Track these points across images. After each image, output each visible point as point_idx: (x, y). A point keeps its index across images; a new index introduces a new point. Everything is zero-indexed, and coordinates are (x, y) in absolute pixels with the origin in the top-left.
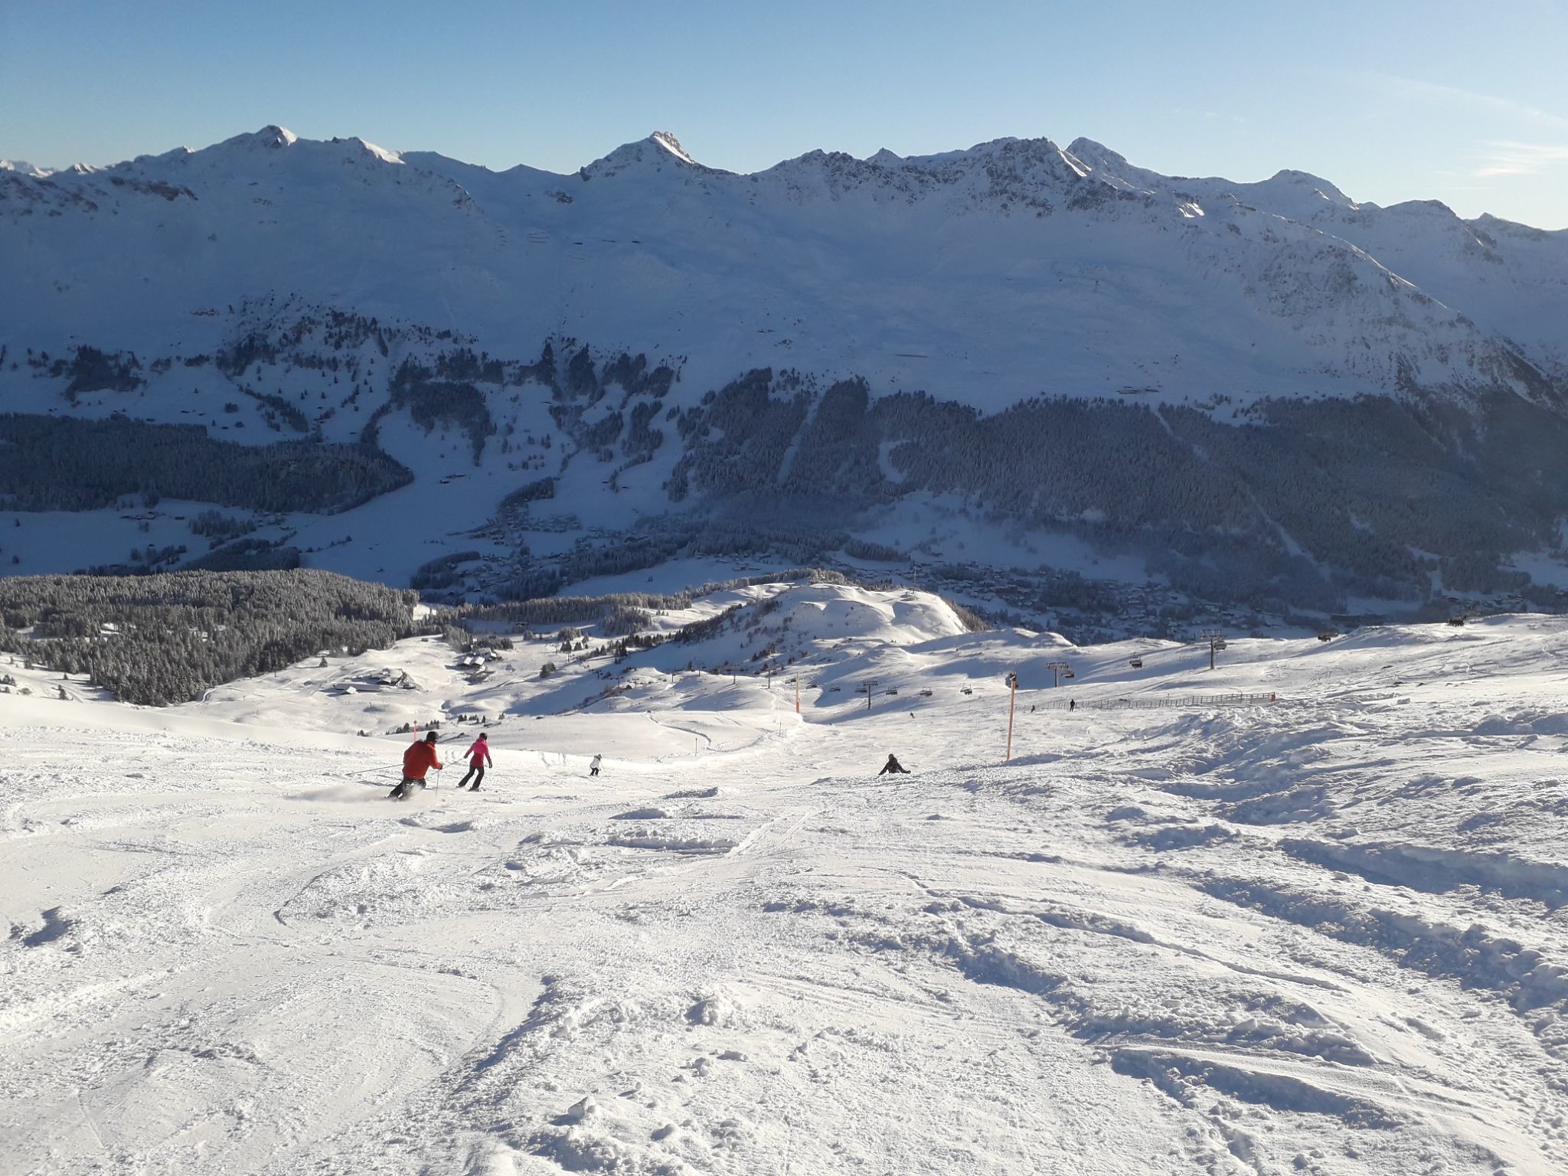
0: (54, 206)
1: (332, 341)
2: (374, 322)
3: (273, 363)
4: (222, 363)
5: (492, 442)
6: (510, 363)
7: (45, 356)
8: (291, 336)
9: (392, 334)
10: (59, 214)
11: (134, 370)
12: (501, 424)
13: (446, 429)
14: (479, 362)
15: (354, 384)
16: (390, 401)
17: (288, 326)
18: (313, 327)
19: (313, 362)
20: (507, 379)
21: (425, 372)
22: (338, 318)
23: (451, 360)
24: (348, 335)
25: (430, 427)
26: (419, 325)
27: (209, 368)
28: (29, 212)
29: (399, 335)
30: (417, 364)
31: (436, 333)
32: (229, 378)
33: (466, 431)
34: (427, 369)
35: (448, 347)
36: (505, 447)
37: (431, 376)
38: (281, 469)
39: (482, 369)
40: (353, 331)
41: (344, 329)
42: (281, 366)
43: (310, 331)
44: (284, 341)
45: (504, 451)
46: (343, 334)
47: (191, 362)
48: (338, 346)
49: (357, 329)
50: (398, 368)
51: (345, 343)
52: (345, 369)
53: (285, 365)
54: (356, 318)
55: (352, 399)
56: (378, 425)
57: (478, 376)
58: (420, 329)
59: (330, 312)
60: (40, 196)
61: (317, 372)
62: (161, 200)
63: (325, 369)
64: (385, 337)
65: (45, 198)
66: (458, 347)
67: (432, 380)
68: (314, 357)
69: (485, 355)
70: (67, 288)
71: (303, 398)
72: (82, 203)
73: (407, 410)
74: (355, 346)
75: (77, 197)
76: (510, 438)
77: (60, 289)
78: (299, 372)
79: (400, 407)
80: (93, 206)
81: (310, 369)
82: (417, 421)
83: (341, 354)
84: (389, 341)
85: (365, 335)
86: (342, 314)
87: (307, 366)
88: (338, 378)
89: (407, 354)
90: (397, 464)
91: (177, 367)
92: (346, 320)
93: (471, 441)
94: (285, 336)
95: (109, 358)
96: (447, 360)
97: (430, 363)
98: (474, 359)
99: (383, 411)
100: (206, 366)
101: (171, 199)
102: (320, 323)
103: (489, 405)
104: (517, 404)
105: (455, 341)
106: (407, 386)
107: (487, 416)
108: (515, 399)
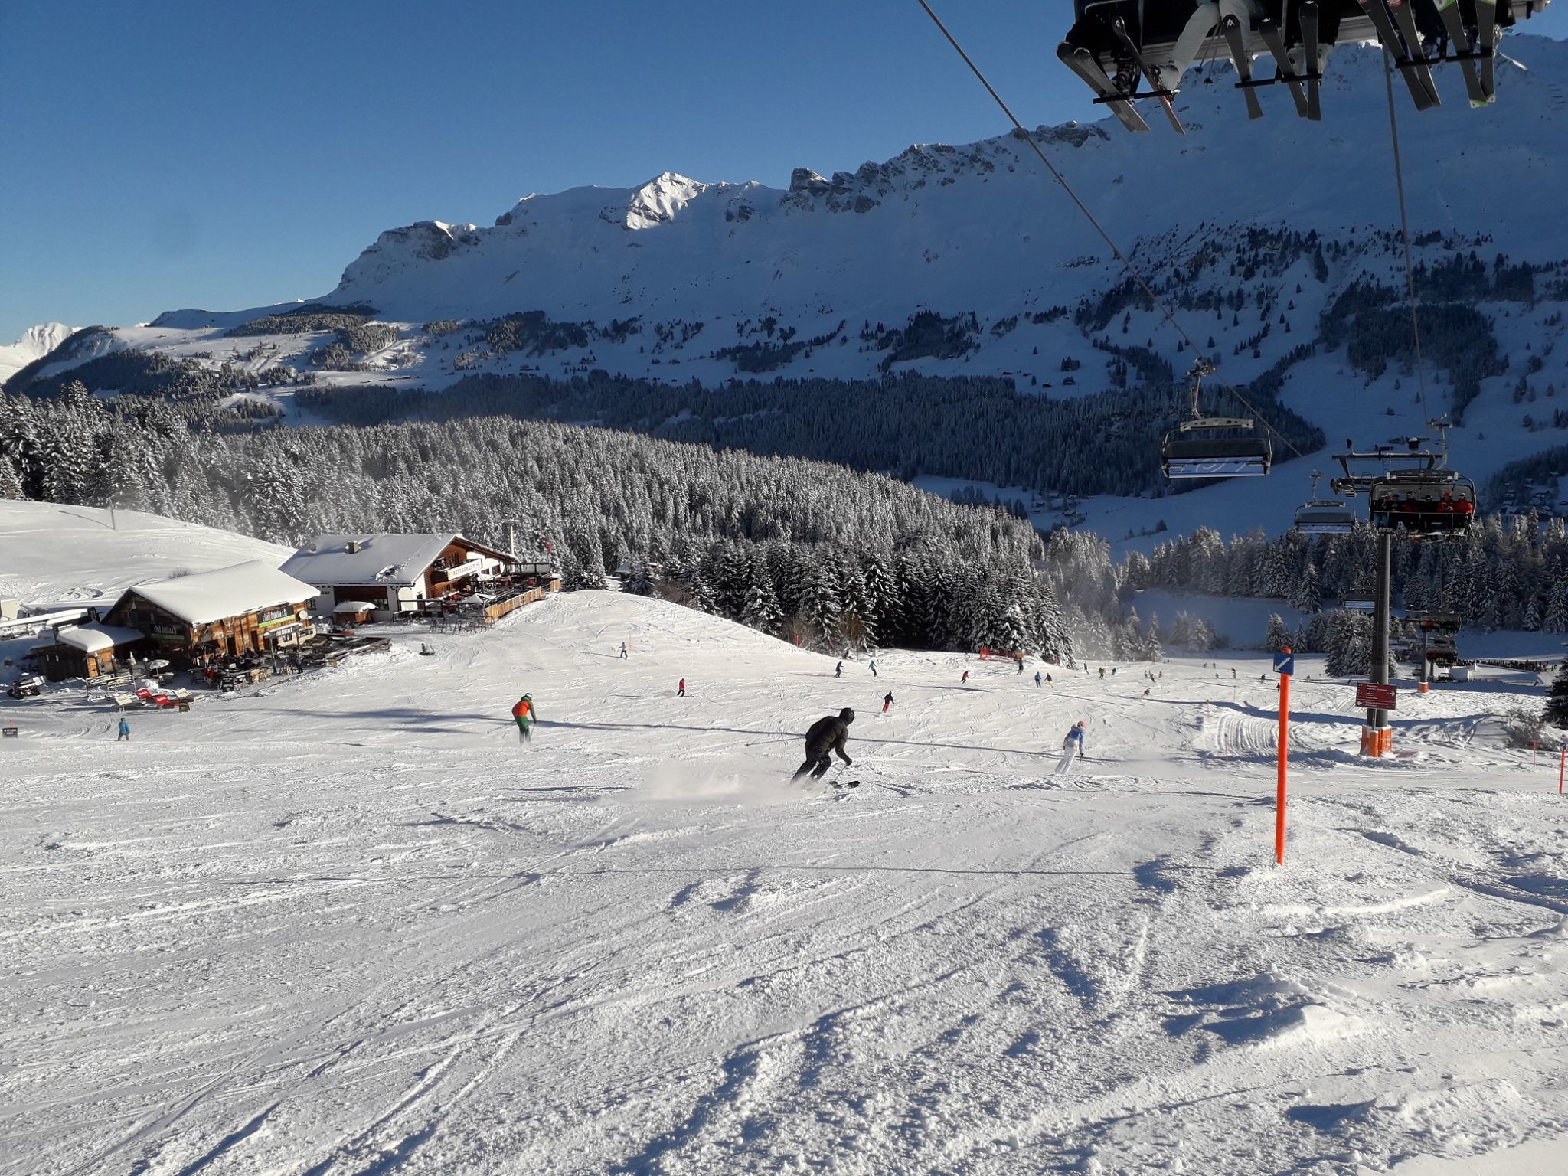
0: (948, 173)
1: (1242, 269)
2: (1313, 235)
3: (1149, 308)
4: (1082, 317)
5: (1493, 387)
6: (1549, 267)
7: (880, 327)
8: (1184, 271)
9: (1338, 250)
10: (952, 181)
11: (971, 334)
12: (1519, 358)
13: (1408, 371)
14: (1490, 272)
15: (1263, 324)
16: (1315, 342)
17: (1183, 260)
18: (1218, 255)
19: (1210, 301)
20: (1540, 291)
21: (1388, 294)
22: (1256, 237)
23: (1435, 272)
24: (1268, 259)
25: (1378, 371)
26: (1385, 229)
27: (1065, 324)
28: (921, 184)
29: (1350, 251)
30: (1373, 284)
31: (1413, 238)
32: (1086, 334)
33: (1444, 374)
34: (1390, 289)
35: (1433, 256)
36: (1522, 393)
37: (1393, 300)
38: (1099, 431)
39: (1492, 282)
40: (1277, 254)
41: (1262, 252)
42: (1158, 313)
43: (1213, 262)
44: (1174, 280)
45: (1517, 400)
46: (1260, 257)
47: (1040, 318)
48: (1249, 274)
49: (1285, 248)
50: (1339, 294)
51: (1259, 272)
52: (1255, 305)
53: (1168, 309)
54: (1285, 235)
55: (1254, 343)
56: (1286, 374)
57: (1486, 293)
58: (1387, 236)
59: (1246, 232)
60: (936, 163)
61: (1212, 313)
62: (1066, 147)
63: (1225, 310)
64: (1327, 256)
65: (940, 166)
66: (1452, 254)
67: (1396, 305)
68: (1210, 293)
69: (1500, 260)
70: (937, 257)
71: (1180, 349)
72: (977, 165)
73: (1343, 351)
74: (1275, 273)
75: (974, 159)
76: (1531, 379)
77: (928, 260)
78: (1183, 316)
79: (1332, 346)
80: (989, 166)
81: (1202, 311)
82: (1355, 363)
83: (1249, 287)
84: (1334, 259)
85: (1296, 255)
86: (1264, 231)
87: (1199, 307)
88: (1239, 318)
89: (1359, 272)
90: (1298, 421)
91: (1024, 325)
92: (1272, 237)
93: (1451, 389)
94: (1177, 274)
95: (946, 321)
96: (1428, 274)
97: (1399, 281)
98: (1479, 267)
99: (1302, 353)
100: (1060, 321)
101: (1078, 145)
102: (1229, 249)
103: (1497, 333)
104: (1557, 328)
105: (1448, 246)
106: (1351, 318)
107: (1492, 346)
108: (1553, 322)
